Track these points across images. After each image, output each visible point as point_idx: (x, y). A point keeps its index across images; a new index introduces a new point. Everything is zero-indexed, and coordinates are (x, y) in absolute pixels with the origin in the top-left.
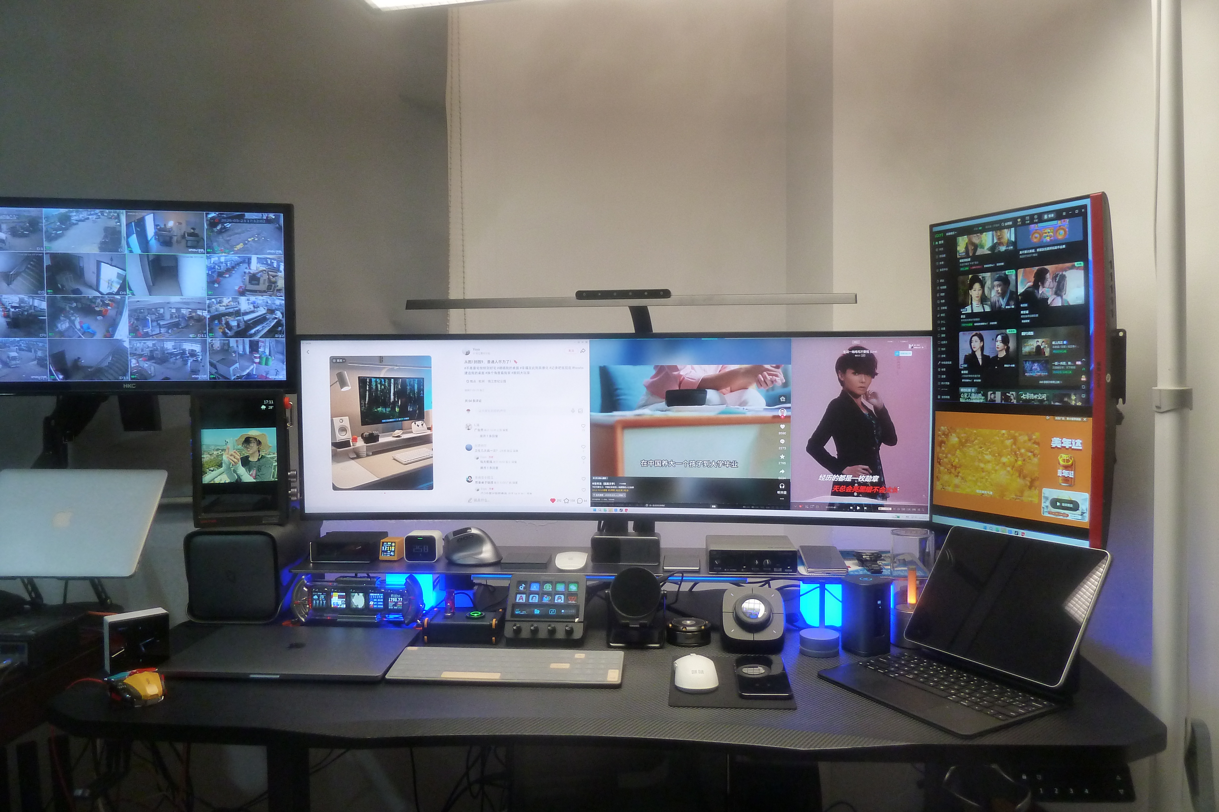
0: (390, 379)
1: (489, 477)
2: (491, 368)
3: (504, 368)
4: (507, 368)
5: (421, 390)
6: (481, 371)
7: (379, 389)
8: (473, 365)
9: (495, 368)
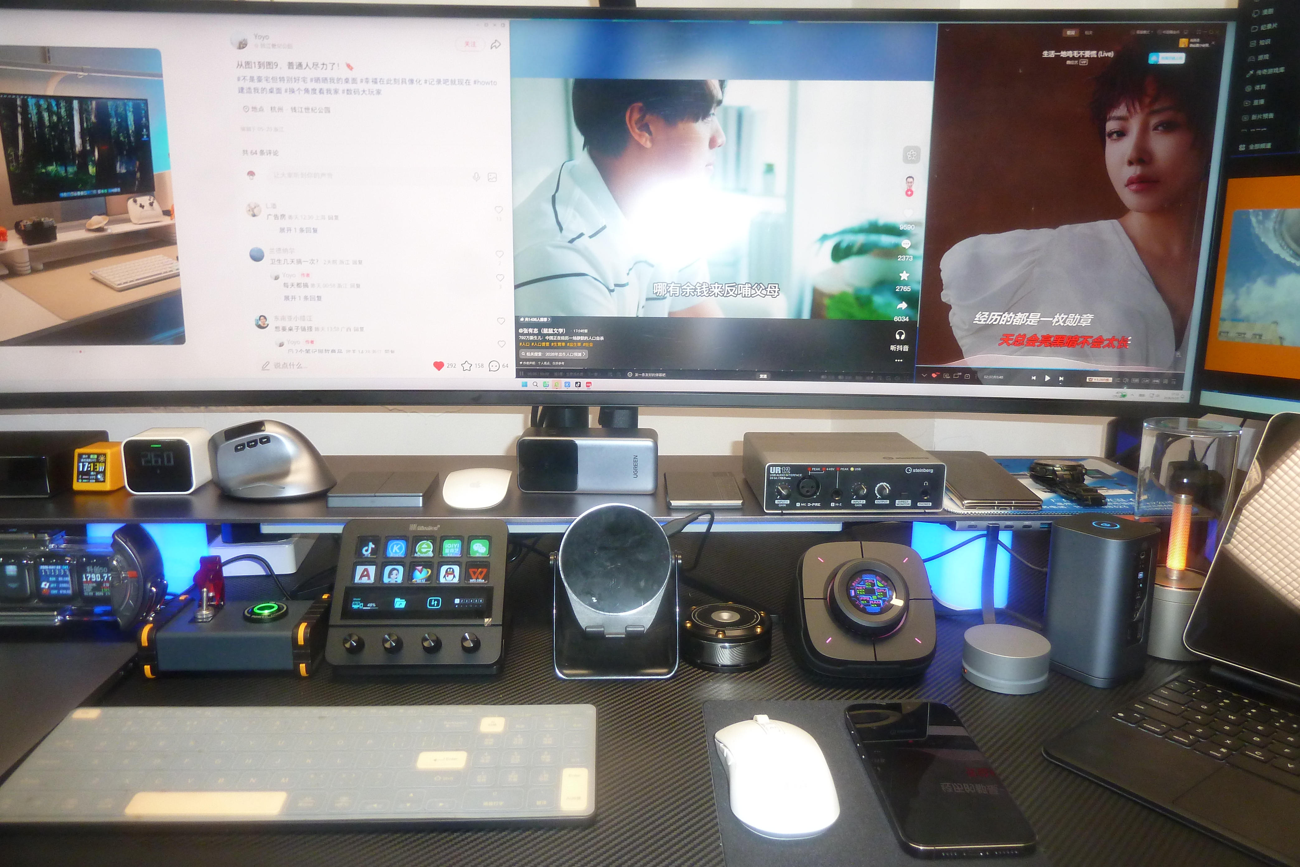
0: (69, 100)
1: (303, 318)
2: (296, 80)
3: (325, 80)
4: (332, 80)
5: (142, 126)
6: (275, 86)
7: (47, 123)
8: (255, 72)
9: (304, 80)
